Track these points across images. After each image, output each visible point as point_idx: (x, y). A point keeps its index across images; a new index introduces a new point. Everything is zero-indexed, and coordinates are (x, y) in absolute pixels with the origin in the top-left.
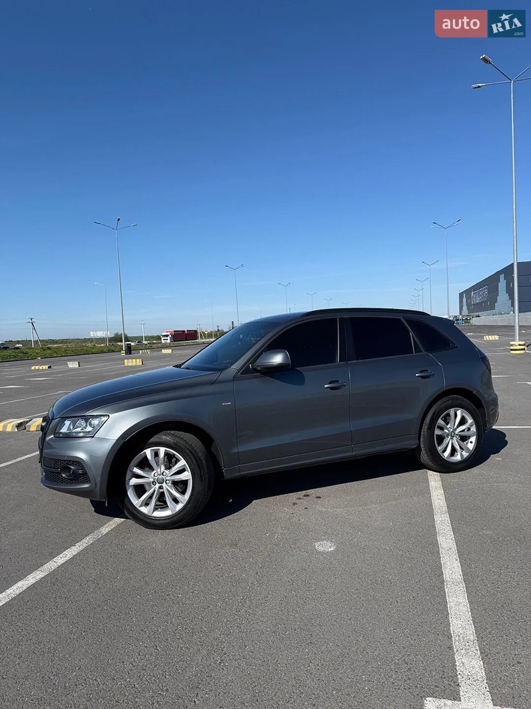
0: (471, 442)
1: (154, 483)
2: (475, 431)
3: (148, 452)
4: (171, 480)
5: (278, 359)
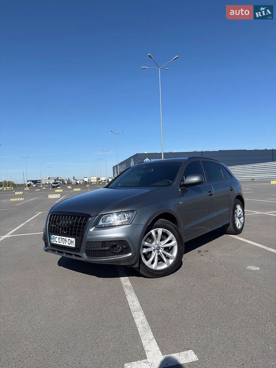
1: (154, 250)
3: (153, 232)
5: (195, 179)
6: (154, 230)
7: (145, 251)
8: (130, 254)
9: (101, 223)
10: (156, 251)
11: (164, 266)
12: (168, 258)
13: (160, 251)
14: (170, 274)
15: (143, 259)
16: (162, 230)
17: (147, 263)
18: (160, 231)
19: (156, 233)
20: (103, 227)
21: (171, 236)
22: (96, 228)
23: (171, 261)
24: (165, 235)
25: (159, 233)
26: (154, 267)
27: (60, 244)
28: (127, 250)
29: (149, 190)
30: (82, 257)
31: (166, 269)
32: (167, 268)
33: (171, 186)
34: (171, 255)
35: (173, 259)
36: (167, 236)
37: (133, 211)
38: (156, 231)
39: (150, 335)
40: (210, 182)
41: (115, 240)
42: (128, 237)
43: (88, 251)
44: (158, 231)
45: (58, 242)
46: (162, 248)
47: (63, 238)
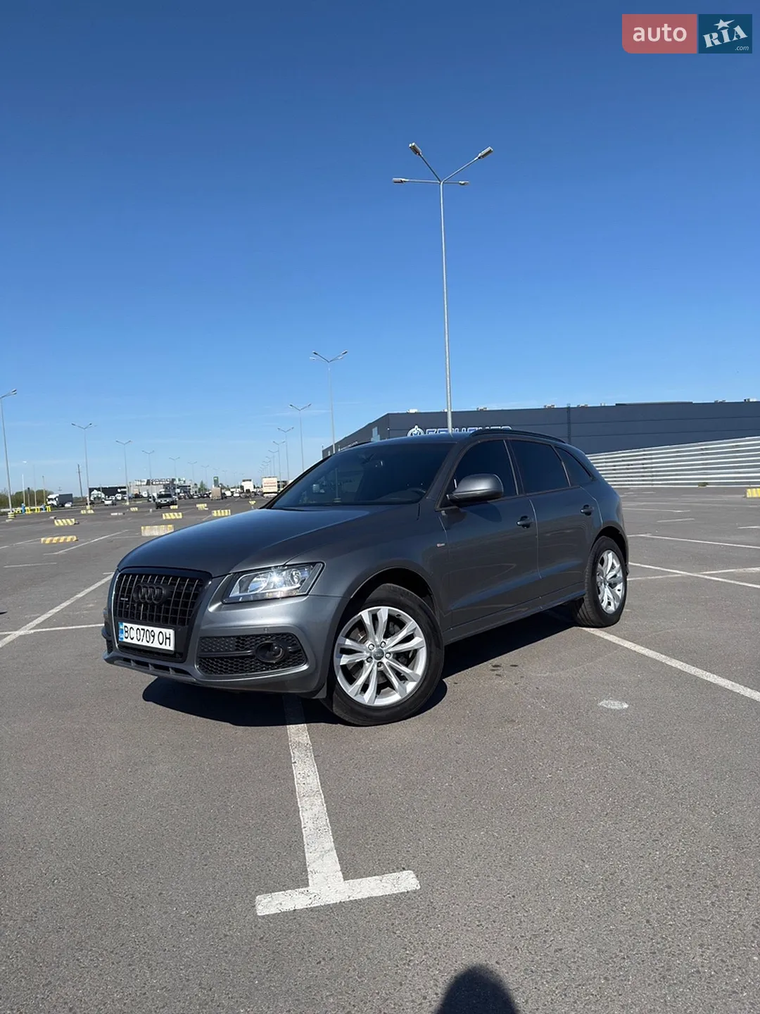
0: (619, 590)
2: (621, 576)
3: (365, 615)
4: (392, 652)
6: (369, 611)
7: (345, 660)
8: (305, 667)
9: (235, 592)
10: (374, 660)
11: (393, 698)
12: (402, 678)
13: (384, 660)
14: (410, 717)
15: (341, 679)
16: (389, 610)
17: (351, 690)
18: (384, 612)
19: (375, 618)
20: (240, 602)
21: (411, 624)
22: (224, 603)
23: (410, 686)
24: (395, 623)
25: (381, 617)
26: (367, 698)
27: (140, 643)
28: (296, 656)
29: (367, 513)
30: (190, 675)
31: (398, 706)
32: (400, 700)
33: (417, 504)
34: (411, 671)
35: (414, 681)
36: (402, 625)
37: (314, 564)
38: (374, 613)
39: (328, 842)
40: (528, 494)
41: (266, 632)
42: (299, 627)
43: (205, 659)
44: (378, 613)
45: (135, 639)
46: (388, 655)
47: (148, 630)
